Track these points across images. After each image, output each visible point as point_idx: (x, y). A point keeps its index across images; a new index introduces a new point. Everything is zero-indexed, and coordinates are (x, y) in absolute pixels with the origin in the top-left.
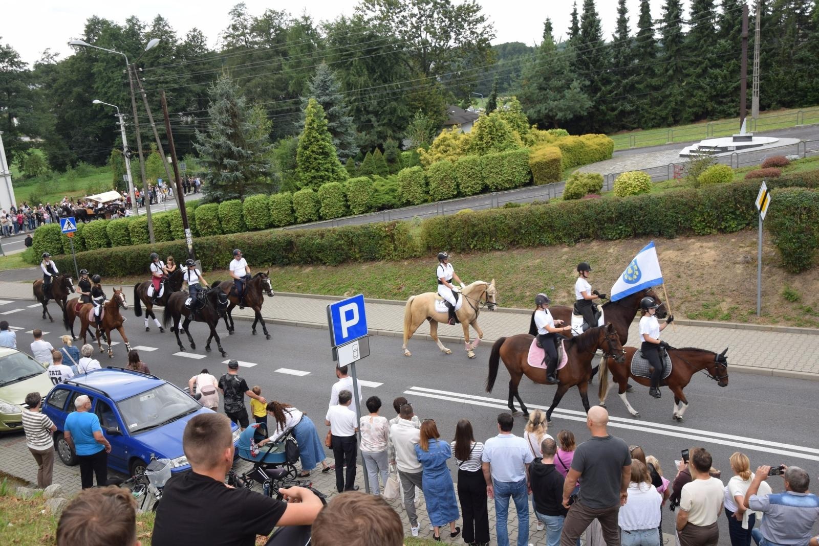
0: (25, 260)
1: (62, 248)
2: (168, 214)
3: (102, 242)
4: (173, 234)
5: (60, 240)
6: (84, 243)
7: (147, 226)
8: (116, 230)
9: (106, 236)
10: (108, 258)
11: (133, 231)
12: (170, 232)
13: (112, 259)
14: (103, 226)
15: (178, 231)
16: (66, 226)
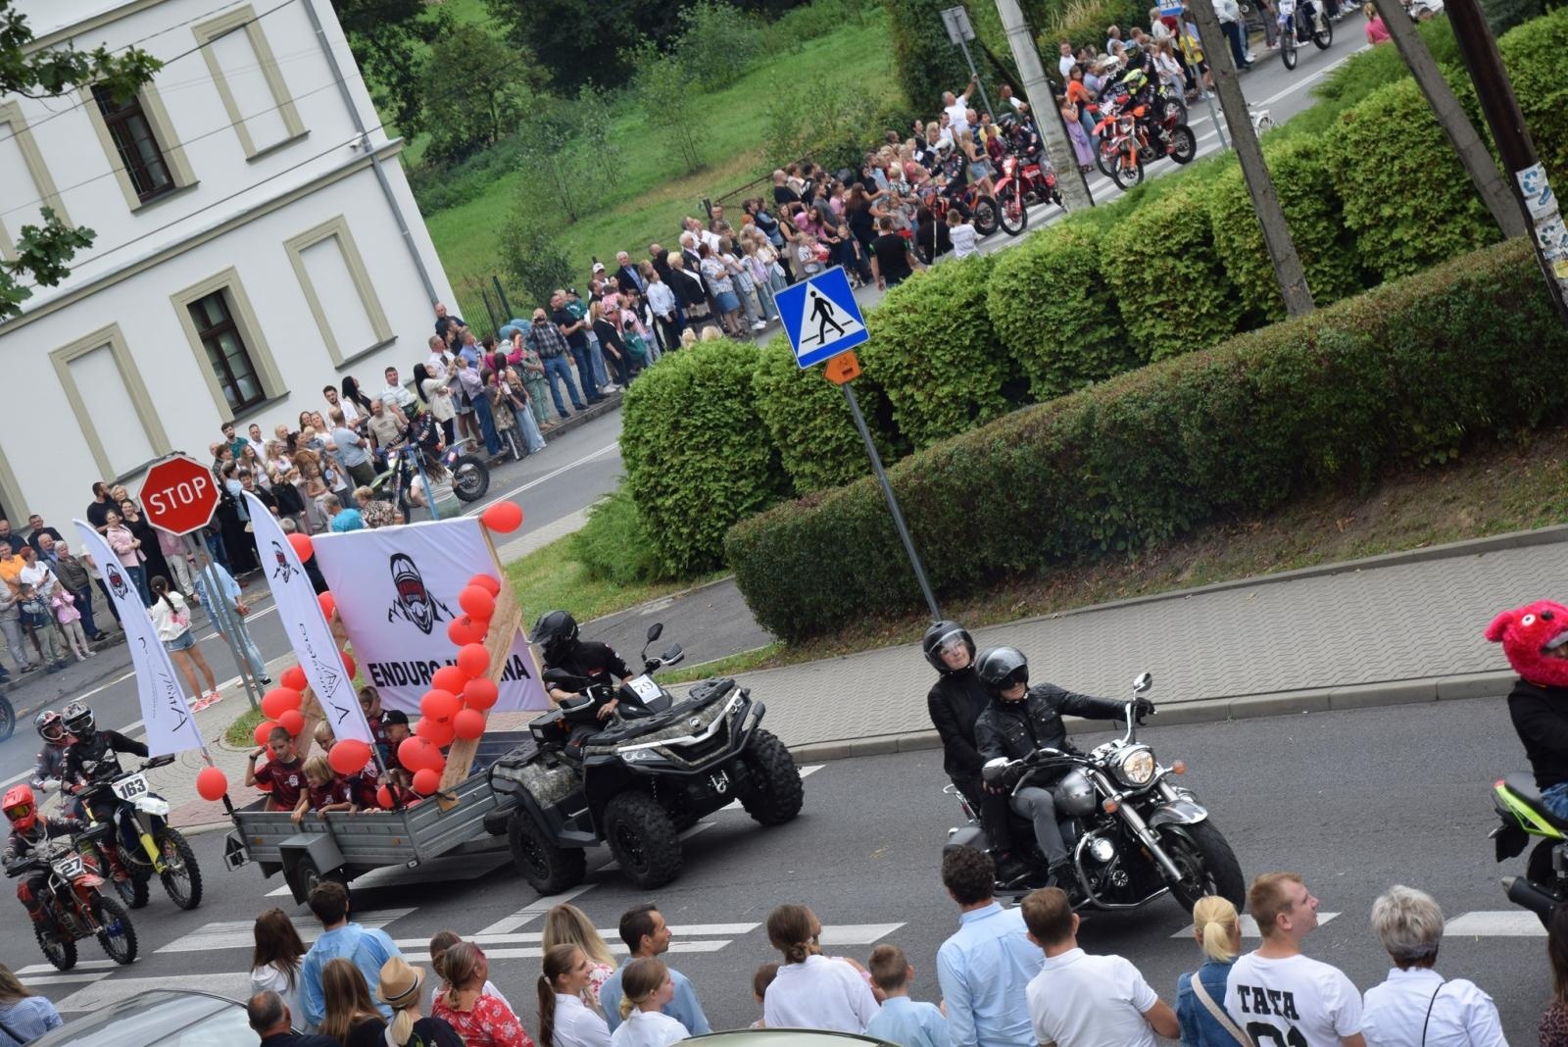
0: (598, 572)
1: (775, 466)
2: (1311, 141)
3: (979, 383)
4: (1365, 245)
5: (756, 421)
6: (881, 414)
7: (1208, 238)
8: (1040, 298)
9: (994, 347)
10: (1070, 454)
11: (1135, 287)
12: (1347, 238)
13: (1097, 454)
14: (964, 293)
15: (1392, 223)
16: (810, 326)
